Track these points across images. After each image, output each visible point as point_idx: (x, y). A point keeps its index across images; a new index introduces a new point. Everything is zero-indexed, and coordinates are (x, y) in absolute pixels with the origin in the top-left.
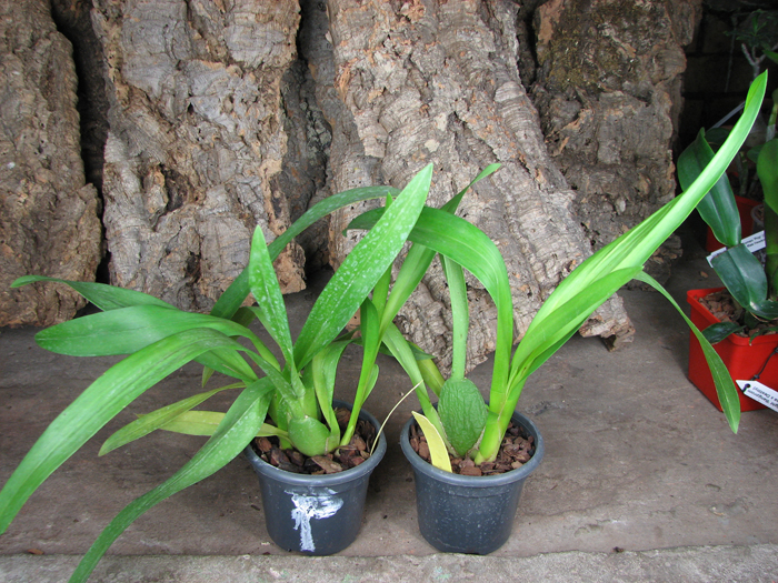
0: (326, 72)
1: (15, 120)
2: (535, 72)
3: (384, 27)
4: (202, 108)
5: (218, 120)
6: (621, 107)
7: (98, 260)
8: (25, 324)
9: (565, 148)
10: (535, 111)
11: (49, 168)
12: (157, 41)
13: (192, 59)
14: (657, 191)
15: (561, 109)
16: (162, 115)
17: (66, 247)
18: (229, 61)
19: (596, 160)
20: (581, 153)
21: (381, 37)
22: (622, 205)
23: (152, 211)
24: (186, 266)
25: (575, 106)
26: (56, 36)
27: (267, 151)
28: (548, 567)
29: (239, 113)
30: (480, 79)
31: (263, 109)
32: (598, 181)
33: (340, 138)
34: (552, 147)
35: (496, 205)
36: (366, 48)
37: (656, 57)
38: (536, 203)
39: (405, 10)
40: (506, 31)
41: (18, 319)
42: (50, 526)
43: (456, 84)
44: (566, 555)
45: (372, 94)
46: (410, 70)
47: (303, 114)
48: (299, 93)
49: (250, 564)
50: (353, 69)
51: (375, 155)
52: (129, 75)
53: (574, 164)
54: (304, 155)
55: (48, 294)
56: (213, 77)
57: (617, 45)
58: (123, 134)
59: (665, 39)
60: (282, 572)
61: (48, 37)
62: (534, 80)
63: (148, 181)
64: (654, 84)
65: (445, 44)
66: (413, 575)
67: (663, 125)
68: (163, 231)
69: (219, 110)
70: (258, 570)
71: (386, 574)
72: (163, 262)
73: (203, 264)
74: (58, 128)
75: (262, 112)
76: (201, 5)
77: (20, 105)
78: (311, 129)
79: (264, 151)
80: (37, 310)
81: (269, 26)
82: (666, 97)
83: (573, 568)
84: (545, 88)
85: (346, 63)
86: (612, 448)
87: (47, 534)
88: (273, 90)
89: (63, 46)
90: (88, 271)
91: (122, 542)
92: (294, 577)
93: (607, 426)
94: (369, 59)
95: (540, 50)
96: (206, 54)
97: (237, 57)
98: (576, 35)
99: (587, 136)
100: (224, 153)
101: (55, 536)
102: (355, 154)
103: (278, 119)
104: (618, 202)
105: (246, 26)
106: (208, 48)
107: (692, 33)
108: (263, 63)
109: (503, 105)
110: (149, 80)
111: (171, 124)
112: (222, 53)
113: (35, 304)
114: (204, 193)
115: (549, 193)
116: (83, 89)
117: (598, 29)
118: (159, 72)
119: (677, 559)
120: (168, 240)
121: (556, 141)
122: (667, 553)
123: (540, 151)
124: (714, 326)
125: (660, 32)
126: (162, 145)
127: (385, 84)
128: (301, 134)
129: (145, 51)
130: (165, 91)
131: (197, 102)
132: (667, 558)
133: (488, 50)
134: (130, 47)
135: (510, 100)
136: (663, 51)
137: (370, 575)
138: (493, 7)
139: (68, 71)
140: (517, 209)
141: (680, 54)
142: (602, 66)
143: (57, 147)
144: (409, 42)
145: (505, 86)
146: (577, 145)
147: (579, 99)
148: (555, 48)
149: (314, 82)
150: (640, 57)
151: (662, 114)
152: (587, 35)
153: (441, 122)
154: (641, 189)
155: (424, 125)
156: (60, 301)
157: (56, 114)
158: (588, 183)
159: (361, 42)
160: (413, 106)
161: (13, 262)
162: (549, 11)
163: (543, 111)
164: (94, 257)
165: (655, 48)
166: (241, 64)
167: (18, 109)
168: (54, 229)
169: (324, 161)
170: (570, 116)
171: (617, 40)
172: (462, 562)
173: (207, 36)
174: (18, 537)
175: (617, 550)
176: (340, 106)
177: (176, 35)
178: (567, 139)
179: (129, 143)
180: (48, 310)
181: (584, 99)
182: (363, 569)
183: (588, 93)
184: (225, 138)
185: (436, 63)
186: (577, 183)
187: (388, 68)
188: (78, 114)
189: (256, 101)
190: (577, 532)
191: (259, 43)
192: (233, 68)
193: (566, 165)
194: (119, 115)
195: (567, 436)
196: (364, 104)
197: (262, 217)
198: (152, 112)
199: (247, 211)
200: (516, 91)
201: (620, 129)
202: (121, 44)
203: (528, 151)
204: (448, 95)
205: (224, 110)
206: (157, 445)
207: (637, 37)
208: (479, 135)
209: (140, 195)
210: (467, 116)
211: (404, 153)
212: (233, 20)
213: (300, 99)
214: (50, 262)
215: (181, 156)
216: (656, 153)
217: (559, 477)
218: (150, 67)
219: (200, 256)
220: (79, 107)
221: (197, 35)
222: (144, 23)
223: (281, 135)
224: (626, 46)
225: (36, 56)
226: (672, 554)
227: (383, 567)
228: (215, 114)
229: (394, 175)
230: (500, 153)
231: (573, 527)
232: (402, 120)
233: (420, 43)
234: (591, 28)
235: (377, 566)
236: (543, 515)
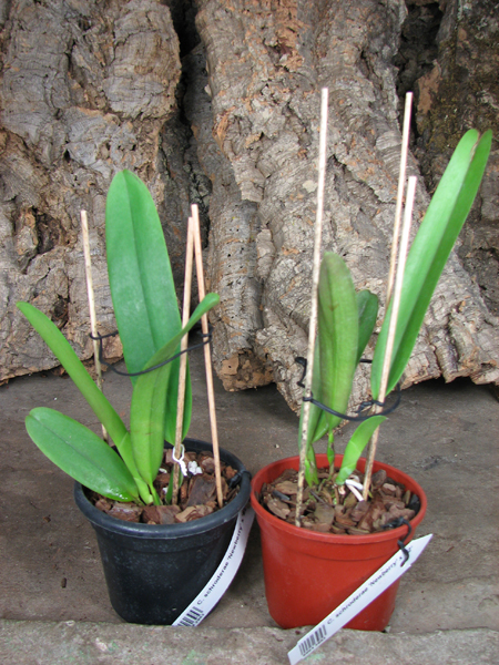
0: (207, 131)
3: (262, 76)
4: (78, 154)
5: (93, 166)
10: (417, 162)
12: (35, 88)
13: (70, 107)
15: (441, 166)
16: (38, 161)
18: (108, 110)
19: (480, 217)
21: (259, 86)
23: (21, 252)
24: (53, 309)
28: (450, 649)
29: (115, 159)
30: (360, 124)
31: (140, 157)
32: (482, 236)
33: (219, 190)
35: (378, 245)
36: (244, 97)
39: (283, 62)
40: (385, 86)
43: (336, 130)
44: (472, 633)
45: (249, 139)
46: (288, 118)
47: (186, 176)
48: (183, 156)
49: (73, 632)
50: (231, 116)
51: (252, 200)
52: (6, 121)
56: (90, 124)
57: (496, 111)
60: (110, 645)
63: (19, 223)
68: (32, 273)
69: (95, 156)
70: (82, 641)
71: (241, 652)
73: (71, 307)
76: (81, 57)
78: (194, 191)
81: (148, 77)
83: (483, 652)
84: (426, 152)
85: (224, 112)
88: (152, 140)
92: (125, 652)
94: (246, 106)
95: (420, 120)
96: (84, 102)
97: (116, 107)
98: (455, 103)
100: (99, 199)
102: (233, 204)
103: (155, 167)
105: (125, 77)
106: (86, 96)
108: (142, 113)
109: (384, 153)
110: (26, 126)
111: (46, 169)
112: (102, 104)
114: (76, 236)
117: (476, 97)
118: (37, 120)
120: (35, 282)
123: (424, 197)
126: (36, 187)
127: (262, 129)
128: (184, 194)
129: (23, 99)
130: (43, 139)
131: (73, 148)
133: (369, 98)
134: (9, 95)
135: (390, 148)
137: (221, 652)
138: (373, 63)
144: (288, 90)
145: (385, 135)
148: (434, 116)
149: (196, 144)
152: (467, 102)
155: (303, 167)
158: (473, 238)
159: (240, 91)
160: (291, 149)
162: (427, 82)
163: (424, 170)
166: (119, 114)
171: (495, 107)
173: (86, 86)
176: (222, 160)
177: (55, 85)
179: (5, 189)
182: (212, 644)
184: (100, 183)
185: (316, 110)
187: (266, 114)
189: (134, 148)
190: (481, 605)
192: (110, 116)
195: (462, 493)
196: (242, 149)
198: (27, 156)
200: (397, 140)
202: (1, 92)
205: (100, 156)
208: (359, 176)
209: (11, 238)
210: (346, 159)
211: (281, 195)
212: (113, 72)
213: (184, 162)
215: (53, 198)
217: (456, 537)
218: (28, 113)
219: (68, 300)
221: (76, 85)
222: (23, 73)
223: (157, 183)
227: (238, 643)
228: (90, 160)
229: (271, 217)
230: (382, 194)
231: (476, 597)
232: (280, 163)
233: (299, 91)
234: (470, 96)
235: (230, 641)
236: (438, 582)
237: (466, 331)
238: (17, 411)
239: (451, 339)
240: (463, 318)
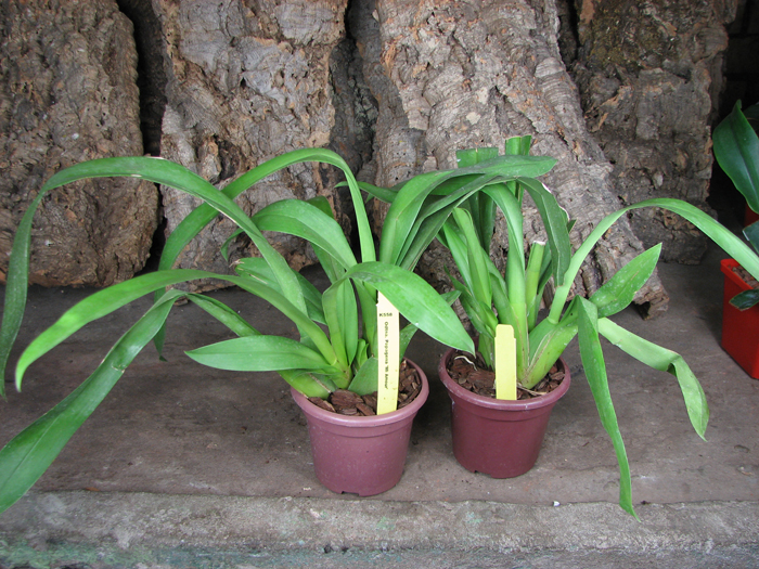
0: (373, 50)
1: (79, 94)
2: (576, 52)
3: (428, 5)
4: (255, 82)
5: (269, 94)
6: (660, 84)
7: (155, 226)
8: (86, 284)
9: (604, 124)
10: (575, 87)
11: (110, 139)
12: (212, 19)
13: (245, 36)
14: (694, 166)
15: (600, 85)
16: (216, 89)
17: (125, 213)
18: (280, 38)
19: (635, 136)
20: (620, 129)
21: (426, 15)
22: (659, 180)
23: (206, 179)
25: (615, 84)
26: (119, 15)
27: (316, 123)
28: (576, 516)
29: (289, 87)
30: (521, 55)
31: (312, 84)
32: (635, 156)
33: (386, 112)
34: (591, 123)
36: (411, 25)
37: (698, 36)
38: (574, 174)
40: (547, 9)
41: (80, 280)
42: (106, 468)
43: (497, 60)
44: (594, 505)
45: (417, 69)
46: (453, 47)
47: (351, 91)
48: (348, 70)
49: (292, 505)
50: (398, 45)
51: (419, 128)
52: (186, 51)
53: (612, 140)
54: (352, 130)
55: (108, 256)
56: (264, 53)
57: (658, 24)
58: (180, 108)
59: (706, 17)
60: (322, 513)
61: (110, 17)
62: (576, 57)
63: (202, 151)
64: (695, 63)
65: (486, 21)
66: (446, 519)
67: (702, 101)
69: (270, 84)
70: (299, 511)
71: (420, 518)
72: (216, 228)
74: (120, 101)
75: (311, 86)
77: (85, 80)
78: (359, 105)
79: (313, 123)
80: (97, 271)
81: (318, 5)
82: (705, 74)
83: (601, 517)
84: (586, 66)
85: (392, 40)
86: (643, 409)
87: (104, 474)
88: (322, 65)
89: (124, 25)
90: (145, 236)
91: (173, 483)
92: (333, 518)
93: (639, 389)
94: (413, 36)
95: (582, 30)
96: (259, 31)
97: (288, 34)
98: (617, 14)
99: (626, 112)
100: (274, 125)
101: (111, 477)
103: (326, 93)
104: (655, 176)
105: (296, 4)
106: (260, 25)
107: (735, 11)
108: (312, 40)
109: (543, 80)
110: (204, 55)
111: (225, 98)
112: (274, 31)
113: (95, 266)
114: (256, 162)
115: (586, 164)
116: (142, 65)
117: (639, 8)
118: (214, 48)
119: (702, 512)
121: (596, 117)
122: (693, 507)
123: (579, 125)
124: (746, 293)
125: (702, 10)
126: (216, 116)
127: (428, 59)
128: (349, 109)
129: (200, 28)
130: (220, 66)
131: (250, 77)
132: (693, 511)
133: (529, 27)
134: (187, 25)
135: (550, 76)
136: (704, 30)
137: (405, 518)
139: (129, 48)
140: (555, 179)
141: (722, 32)
142: (642, 45)
143: (118, 119)
144: (453, 19)
145: (545, 62)
146: (616, 121)
147: (618, 77)
148: (596, 27)
149: (362, 60)
150: (681, 36)
151: (701, 90)
152: (628, 14)
153: (483, 96)
154: (678, 163)
155: (467, 98)
156: (118, 264)
157: (117, 88)
158: (626, 158)
159: (407, 19)
160: (456, 81)
161: (76, 226)
163: (583, 88)
164: (150, 223)
165: (696, 26)
166: (291, 41)
167: (83, 85)
168: (114, 196)
169: (371, 136)
170: (609, 92)
171: (657, 19)
172: (494, 509)
173: (260, 14)
174: (77, 477)
175: (644, 503)
176: (387, 82)
177: (230, 13)
178: (606, 114)
179: (185, 115)
180: (107, 272)
181: (623, 76)
182: (398, 513)
183: (628, 71)
184: (276, 110)
185: (478, 40)
186: (615, 157)
187: (432, 44)
188: (138, 89)
189: (306, 76)
190: (606, 486)
191: (309, 20)
192: (283, 44)
193: (605, 141)
194: (176, 89)
196: (409, 78)
197: (310, 186)
198: (206, 86)
199: (296, 181)
200: (556, 67)
201: (659, 105)
202: (178, 21)
203: (567, 124)
204: (490, 70)
205: (275, 84)
206: (207, 398)
207: (678, 16)
208: (519, 108)
209: (195, 165)
210: (507, 90)
211: (446, 126)
213: (348, 77)
214: (110, 227)
215: (234, 127)
216: (694, 129)
217: (591, 434)
218: (206, 43)
220: (138, 82)
221: (250, 13)
223: (329, 109)
224: (667, 24)
225: (100, 35)
226: (698, 508)
227: (418, 511)
228: (266, 88)
229: (436, 145)
230: (539, 125)
231: (603, 481)
232: (445, 94)
233: (463, 21)
234: (632, 7)
235: (412, 510)
236: (573, 469)
237: (610, 258)
238: (206, 324)
239: (597, 264)
240: (608, 245)
